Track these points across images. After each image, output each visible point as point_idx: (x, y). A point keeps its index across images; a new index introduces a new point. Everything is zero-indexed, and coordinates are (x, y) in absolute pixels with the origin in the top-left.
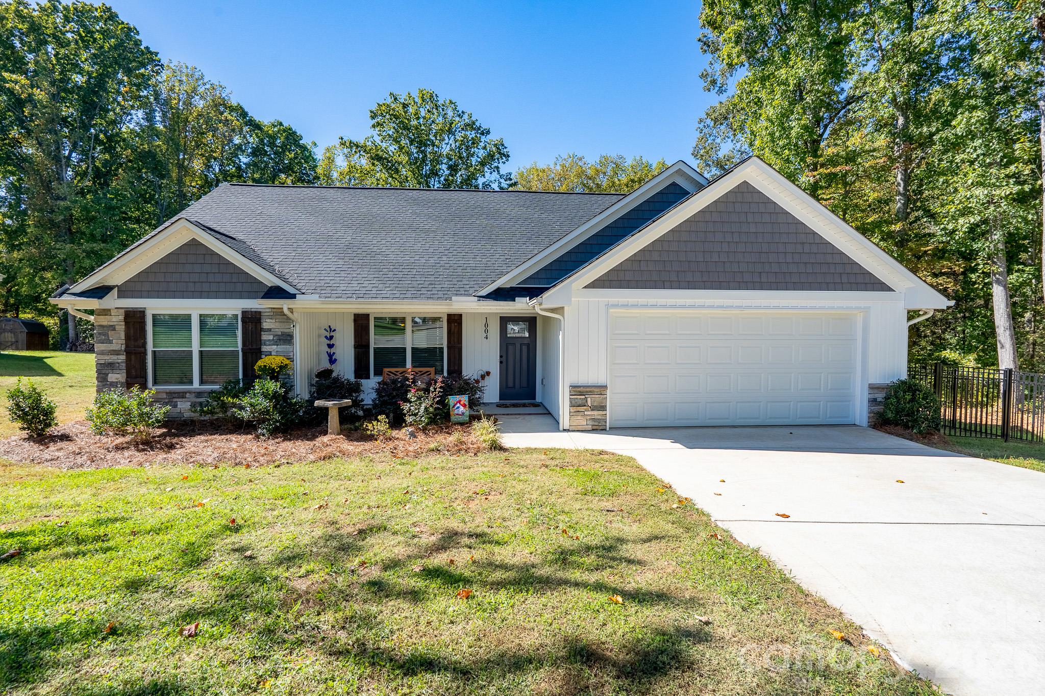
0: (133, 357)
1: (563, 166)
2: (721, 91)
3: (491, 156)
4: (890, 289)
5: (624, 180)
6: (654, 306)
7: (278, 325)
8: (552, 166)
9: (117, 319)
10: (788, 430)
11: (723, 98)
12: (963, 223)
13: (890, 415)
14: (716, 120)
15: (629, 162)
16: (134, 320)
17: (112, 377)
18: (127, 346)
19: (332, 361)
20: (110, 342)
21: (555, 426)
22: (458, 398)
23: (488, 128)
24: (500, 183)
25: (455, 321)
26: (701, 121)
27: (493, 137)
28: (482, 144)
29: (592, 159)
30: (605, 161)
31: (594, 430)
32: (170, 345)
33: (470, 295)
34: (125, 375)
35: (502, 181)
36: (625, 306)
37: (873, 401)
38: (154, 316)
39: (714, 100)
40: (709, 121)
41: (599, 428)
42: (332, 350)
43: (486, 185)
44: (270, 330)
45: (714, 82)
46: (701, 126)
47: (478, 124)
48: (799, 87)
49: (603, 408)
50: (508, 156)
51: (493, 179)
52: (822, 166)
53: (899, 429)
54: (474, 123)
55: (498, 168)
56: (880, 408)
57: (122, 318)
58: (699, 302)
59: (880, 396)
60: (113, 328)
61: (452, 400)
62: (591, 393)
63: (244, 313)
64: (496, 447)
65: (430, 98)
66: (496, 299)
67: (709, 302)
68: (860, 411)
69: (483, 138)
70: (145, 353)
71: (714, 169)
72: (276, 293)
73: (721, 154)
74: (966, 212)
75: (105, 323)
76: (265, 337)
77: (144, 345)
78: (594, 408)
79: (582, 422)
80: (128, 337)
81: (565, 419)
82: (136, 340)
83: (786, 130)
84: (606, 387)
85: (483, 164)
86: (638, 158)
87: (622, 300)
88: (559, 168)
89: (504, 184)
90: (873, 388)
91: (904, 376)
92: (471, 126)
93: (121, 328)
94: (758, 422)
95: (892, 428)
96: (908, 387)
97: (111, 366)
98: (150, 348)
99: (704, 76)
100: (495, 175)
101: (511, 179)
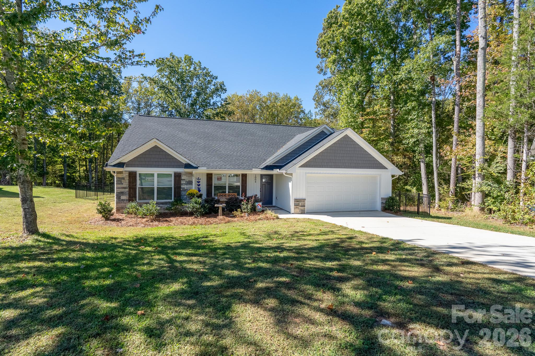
0: (131, 190)
1: (251, 95)
2: (325, 74)
3: (217, 90)
4: (387, 169)
5: (279, 104)
6: (320, 173)
7: (187, 178)
8: (245, 95)
9: (126, 175)
10: (359, 212)
11: (326, 77)
12: (412, 140)
13: (387, 207)
14: (323, 87)
15: (281, 96)
16: (132, 176)
17: (123, 197)
18: (129, 185)
19: (199, 191)
20: (122, 184)
21: (289, 212)
22: (258, 203)
23: (216, 76)
24: (221, 103)
25: (244, 177)
26: (317, 86)
27: (219, 80)
28: (213, 83)
29: (264, 93)
30: (270, 95)
31: (301, 213)
32: (146, 185)
33: (257, 168)
34: (128, 197)
35: (222, 102)
36: (311, 173)
37: (382, 203)
38: (139, 174)
39: (322, 77)
40: (320, 87)
41: (303, 212)
42: (200, 187)
43: (214, 103)
44: (184, 180)
45: (322, 70)
46: (317, 88)
47: (211, 74)
48: (357, 84)
49: (304, 206)
50: (226, 90)
51: (218, 100)
52: (365, 115)
53: (389, 211)
54: (209, 73)
55: (220, 95)
56: (384, 205)
57: (127, 175)
58: (333, 172)
59: (384, 201)
60: (124, 178)
61: (256, 204)
62: (301, 201)
63: (175, 173)
64: (278, 218)
65: (189, 60)
66: (267, 170)
67: (336, 172)
68: (379, 206)
69: (214, 81)
70: (136, 188)
71: (322, 106)
72: (188, 166)
73: (325, 100)
74: (412, 137)
75: (120, 177)
76: (182, 182)
77: (136, 185)
78: (301, 206)
79: (298, 211)
80: (130, 182)
81: (292, 210)
82: (133, 183)
83: (352, 100)
84: (305, 199)
85: (213, 92)
86: (285, 94)
87: (310, 171)
88: (248, 96)
89: (223, 103)
90: (382, 199)
91: (391, 195)
92: (207, 74)
93: (127, 179)
94: (350, 210)
95: (387, 211)
96: (392, 198)
97: (122, 193)
98: (138, 186)
99: (318, 67)
100: (219, 99)
101: (227, 101)
